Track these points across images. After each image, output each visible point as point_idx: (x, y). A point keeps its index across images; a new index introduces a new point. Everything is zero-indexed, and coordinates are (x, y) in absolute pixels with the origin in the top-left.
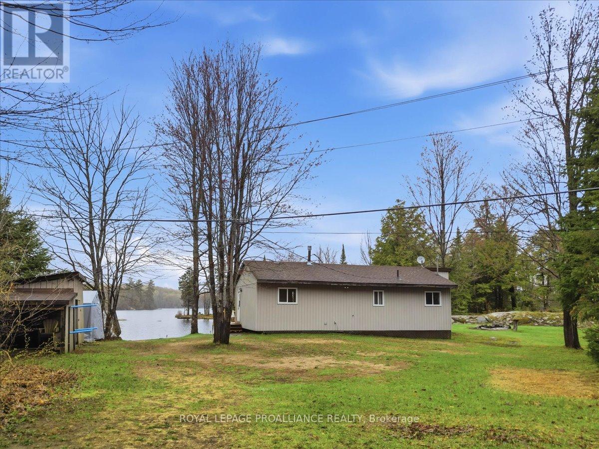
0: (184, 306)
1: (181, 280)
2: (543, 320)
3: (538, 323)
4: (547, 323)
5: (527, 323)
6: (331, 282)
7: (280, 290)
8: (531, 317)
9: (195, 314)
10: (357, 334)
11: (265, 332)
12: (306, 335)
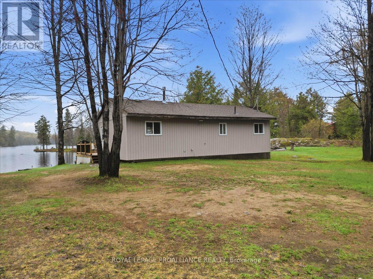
0: (39, 143)
1: (37, 125)
2: (298, 143)
3: (295, 145)
4: (301, 145)
5: (289, 145)
6: (190, 116)
7: (147, 123)
8: (291, 142)
9: (61, 147)
10: (208, 159)
11: (135, 160)
12: (174, 162)
